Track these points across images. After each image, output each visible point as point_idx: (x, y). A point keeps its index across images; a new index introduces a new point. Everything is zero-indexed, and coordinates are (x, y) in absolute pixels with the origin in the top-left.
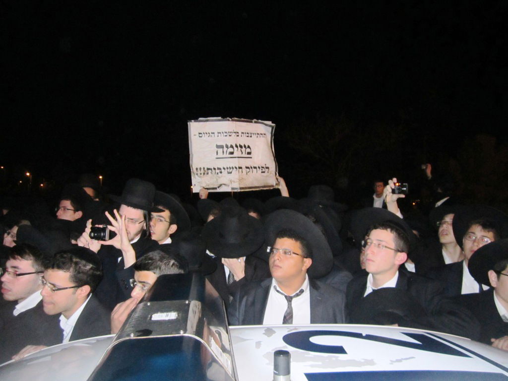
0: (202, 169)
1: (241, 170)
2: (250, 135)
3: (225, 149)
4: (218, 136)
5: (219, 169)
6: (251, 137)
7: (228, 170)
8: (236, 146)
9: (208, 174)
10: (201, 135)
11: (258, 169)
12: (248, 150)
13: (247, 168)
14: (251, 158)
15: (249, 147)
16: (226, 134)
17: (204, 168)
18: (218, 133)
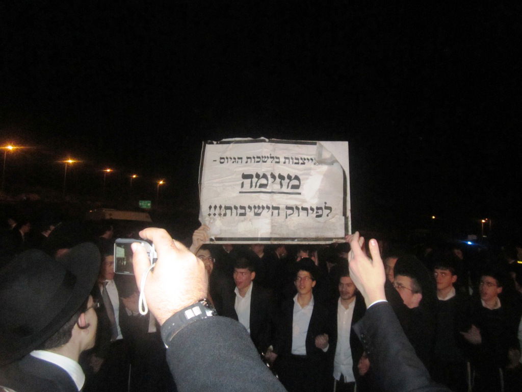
0: (218, 208)
1: (276, 212)
2: (301, 161)
3: (255, 180)
4: (247, 162)
5: (242, 208)
6: (303, 163)
7: (256, 211)
8: (273, 176)
9: (225, 215)
10: (222, 161)
11: (310, 211)
12: (296, 182)
13: (288, 208)
14: (300, 194)
15: (297, 178)
16: (259, 160)
17: (220, 207)
18: (248, 158)
